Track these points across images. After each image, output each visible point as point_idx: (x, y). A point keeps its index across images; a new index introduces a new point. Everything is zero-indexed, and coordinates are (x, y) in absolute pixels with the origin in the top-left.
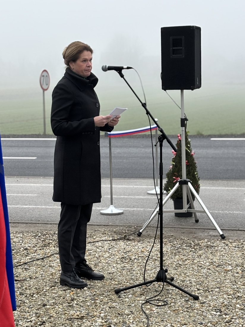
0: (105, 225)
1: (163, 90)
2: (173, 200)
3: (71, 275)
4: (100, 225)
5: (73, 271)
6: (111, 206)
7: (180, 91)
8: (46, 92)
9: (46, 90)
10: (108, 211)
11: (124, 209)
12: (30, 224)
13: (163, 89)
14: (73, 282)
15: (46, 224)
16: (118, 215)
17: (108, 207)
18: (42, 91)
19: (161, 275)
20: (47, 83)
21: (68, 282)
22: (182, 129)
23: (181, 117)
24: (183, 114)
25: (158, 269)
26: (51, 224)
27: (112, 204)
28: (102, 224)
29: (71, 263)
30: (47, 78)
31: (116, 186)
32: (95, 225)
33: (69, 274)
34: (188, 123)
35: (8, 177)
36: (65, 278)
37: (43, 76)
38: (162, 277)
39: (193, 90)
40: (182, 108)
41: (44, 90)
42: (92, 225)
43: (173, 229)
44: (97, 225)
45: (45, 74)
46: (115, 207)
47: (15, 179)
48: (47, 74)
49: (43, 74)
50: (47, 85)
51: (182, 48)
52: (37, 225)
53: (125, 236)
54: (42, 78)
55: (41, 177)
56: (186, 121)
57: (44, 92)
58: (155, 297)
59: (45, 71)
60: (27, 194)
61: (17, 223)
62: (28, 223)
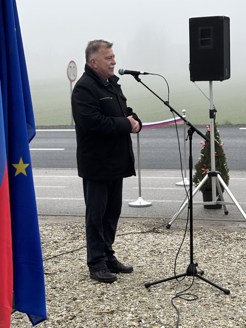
0: (133, 218)
1: (192, 82)
2: (202, 192)
4: (129, 218)
6: (139, 197)
7: (208, 82)
9: (74, 81)
10: (137, 203)
11: (152, 201)
12: (59, 217)
13: (191, 80)
15: (75, 216)
16: (146, 207)
17: (137, 199)
18: (69, 82)
19: (191, 269)
20: (74, 74)
22: (211, 121)
23: (210, 109)
24: (212, 105)
25: (188, 263)
27: (140, 196)
28: (130, 216)
30: (74, 69)
31: (144, 177)
32: (123, 217)
35: (36, 169)
37: (71, 67)
38: (192, 271)
39: (222, 81)
40: (210, 99)
43: (202, 221)
44: (126, 217)
45: (72, 65)
46: (144, 199)
47: (43, 170)
48: (74, 65)
49: (70, 65)
50: (75, 76)
51: (210, 39)
52: (66, 217)
53: (154, 228)
54: (70, 69)
55: (70, 169)
56: (215, 113)
57: (71, 83)
58: (185, 291)
59: (72, 62)
60: (55, 186)
61: (46, 215)
62: (57, 215)
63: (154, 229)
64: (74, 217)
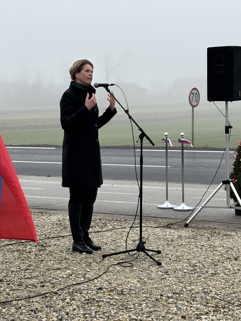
0: (166, 218)
2: (234, 200)
3: (81, 243)
4: (163, 218)
5: (82, 241)
7: (224, 102)
8: (195, 108)
9: (196, 106)
12: (108, 214)
13: (208, 100)
14: (82, 249)
20: (196, 100)
21: (78, 249)
22: (226, 135)
23: (225, 125)
24: (228, 122)
26: (125, 215)
29: (80, 234)
30: (196, 95)
32: (159, 217)
33: (79, 243)
34: (231, 130)
36: (76, 246)
38: (141, 248)
40: (226, 116)
41: (193, 106)
42: (157, 217)
44: (161, 218)
45: (195, 92)
48: (197, 92)
49: (192, 92)
50: (196, 102)
51: (223, 65)
52: (113, 215)
54: (192, 95)
56: (230, 129)
57: (193, 108)
59: (195, 89)
61: (99, 213)
62: (107, 213)
63: (168, 225)
64: (119, 215)
